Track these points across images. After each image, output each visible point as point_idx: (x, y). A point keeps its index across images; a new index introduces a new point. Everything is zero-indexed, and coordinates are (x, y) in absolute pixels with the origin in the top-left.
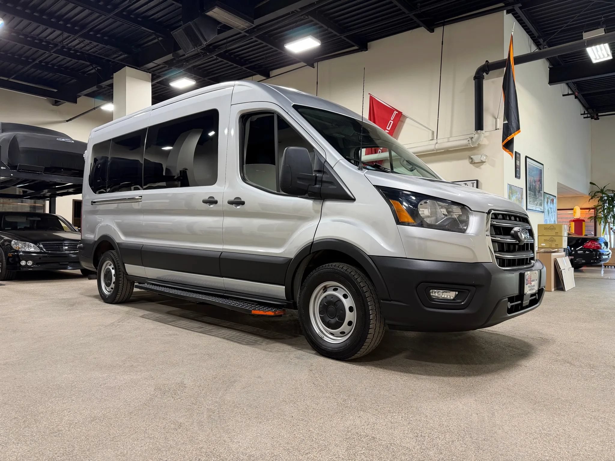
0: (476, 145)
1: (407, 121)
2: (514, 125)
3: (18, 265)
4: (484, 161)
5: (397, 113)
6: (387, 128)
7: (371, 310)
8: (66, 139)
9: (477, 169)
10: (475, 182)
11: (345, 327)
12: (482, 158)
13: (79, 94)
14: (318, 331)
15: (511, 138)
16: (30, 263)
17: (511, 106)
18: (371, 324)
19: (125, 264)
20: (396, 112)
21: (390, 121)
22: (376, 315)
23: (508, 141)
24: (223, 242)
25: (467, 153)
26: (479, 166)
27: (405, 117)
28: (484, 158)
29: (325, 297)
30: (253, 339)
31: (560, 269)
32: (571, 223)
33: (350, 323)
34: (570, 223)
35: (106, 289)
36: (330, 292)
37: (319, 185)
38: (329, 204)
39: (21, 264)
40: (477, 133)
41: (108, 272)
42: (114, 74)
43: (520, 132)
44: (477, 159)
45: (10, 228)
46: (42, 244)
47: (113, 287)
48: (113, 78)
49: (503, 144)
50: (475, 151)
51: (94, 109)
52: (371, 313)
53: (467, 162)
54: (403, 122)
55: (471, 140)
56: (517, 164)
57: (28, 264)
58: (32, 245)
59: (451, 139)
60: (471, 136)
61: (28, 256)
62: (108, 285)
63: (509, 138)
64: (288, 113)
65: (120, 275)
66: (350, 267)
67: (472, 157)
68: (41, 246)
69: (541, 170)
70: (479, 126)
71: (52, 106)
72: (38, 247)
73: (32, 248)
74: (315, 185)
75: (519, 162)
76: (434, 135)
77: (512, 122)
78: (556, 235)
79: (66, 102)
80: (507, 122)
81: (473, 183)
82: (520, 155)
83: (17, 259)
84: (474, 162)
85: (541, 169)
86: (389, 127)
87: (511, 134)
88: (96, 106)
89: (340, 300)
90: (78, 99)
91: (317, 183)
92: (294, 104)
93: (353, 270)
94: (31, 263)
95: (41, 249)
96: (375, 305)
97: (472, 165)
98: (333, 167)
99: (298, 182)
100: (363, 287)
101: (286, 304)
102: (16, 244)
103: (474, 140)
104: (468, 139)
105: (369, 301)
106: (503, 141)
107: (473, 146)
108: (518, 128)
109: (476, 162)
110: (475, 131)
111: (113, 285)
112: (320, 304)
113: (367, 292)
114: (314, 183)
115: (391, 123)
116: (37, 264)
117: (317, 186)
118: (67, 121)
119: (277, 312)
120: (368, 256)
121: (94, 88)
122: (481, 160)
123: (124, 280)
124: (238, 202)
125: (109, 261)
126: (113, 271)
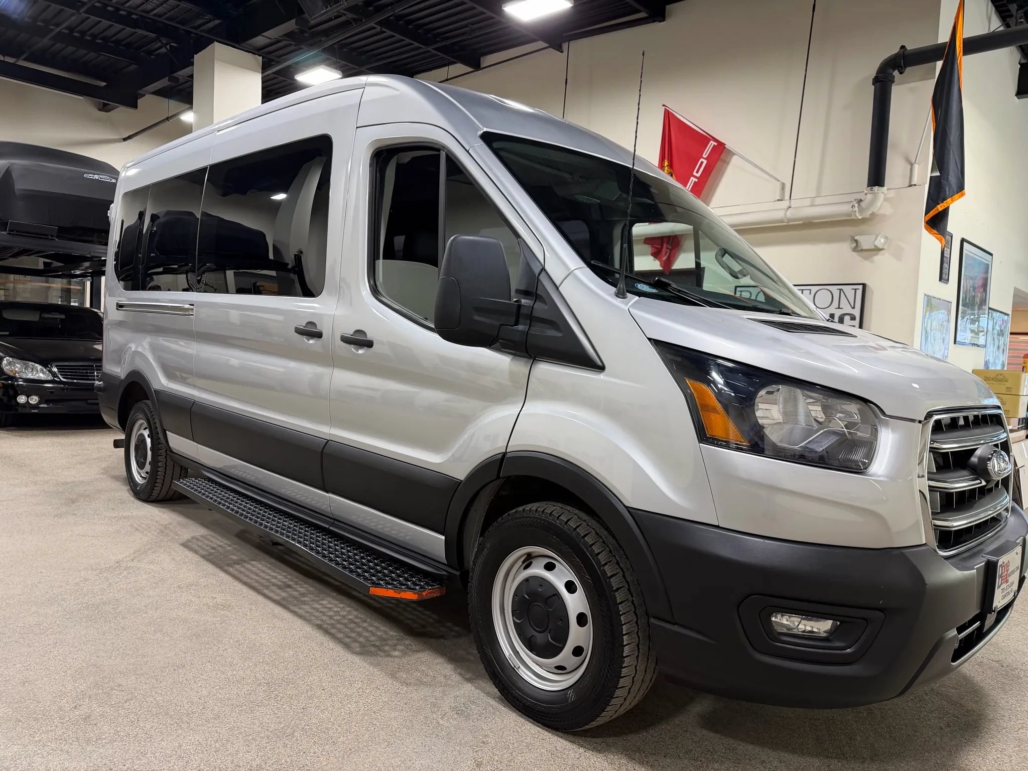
0: (867, 214)
1: (735, 160)
2: (953, 179)
3: (13, 402)
4: (881, 247)
5: (716, 144)
6: (695, 173)
7: (626, 634)
8: (101, 176)
9: (867, 263)
10: (861, 287)
11: (565, 656)
12: (877, 241)
13: (140, 92)
14: (508, 651)
15: (944, 208)
16: (34, 400)
17: (950, 141)
18: (625, 667)
19: (167, 432)
20: (712, 143)
21: (702, 160)
22: (638, 645)
23: (937, 212)
24: (332, 422)
25: (849, 230)
26: (871, 256)
27: (731, 153)
28: (880, 241)
29: (527, 580)
30: (379, 633)
31: (1017, 466)
33: (578, 651)
34: (1024, 359)
35: (139, 473)
36: (536, 569)
37: (525, 325)
38: (546, 370)
39: (18, 401)
40: (871, 192)
41: (141, 441)
42: (197, 57)
43: (963, 195)
44: (866, 242)
45: (7, 333)
46: (56, 366)
47: (149, 471)
48: (192, 64)
49: (927, 219)
50: (863, 228)
51: (168, 119)
52: (625, 643)
53: (845, 248)
54: (727, 163)
55: (859, 205)
56: (945, 255)
57: (30, 402)
58: (39, 367)
59: (818, 201)
60: (859, 196)
61: (34, 386)
62: (141, 466)
63: (940, 207)
64: (468, 151)
65: (160, 451)
66: (585, 521)
67: (857, 238)
68: (55, 370)
69: (988, 265)
70: (877, 177)
71: (98, 111)
72: (50, 371)
73: (38, 373)
74: (517, 324)
75: (949, 250)
76: (786, 191)
77: (948, 175)
78: (1007, 391)
79: (118, 107)
80: (938, 174)
81: (856, 290)
82: (952, 237)
83: (11, 392)
84: (860, 249)
85: (988, 262)
86: (697, 172)
87: (944, 199)
88: (171, 115)
89: (557, 595)
90: (138, 100)
91: (521, 320)
92: (485, 130)
93: (591, 530)
94: (36, 400)
95: (54, 375)
96: (637, 622)
97: (855, 254)
98: (558, 284)
99: (476, 318)
100: (612, 576)
101: (445, 573)
102: (10, 363)
103: (863, 204)
104: (852, 202)
105: (622, 614)
106: (926, 214)
107: (860, 217)
108: (961, 188)
109: (864, 248)
110: (868, 186)
111: (148, 467)
112: (515, 595)
113: (619, 591)
114: (513, 320)
115: (702, 163)
116: (47, 402)
117: (520, 327)
118: (125, 140)
119: (424, 594)
120: (627, 507)
121: (164, 83)
122: (876, 246)
123: (166, 460)
124: (360, 341)
125: (143, 421)
126: (149, 441)
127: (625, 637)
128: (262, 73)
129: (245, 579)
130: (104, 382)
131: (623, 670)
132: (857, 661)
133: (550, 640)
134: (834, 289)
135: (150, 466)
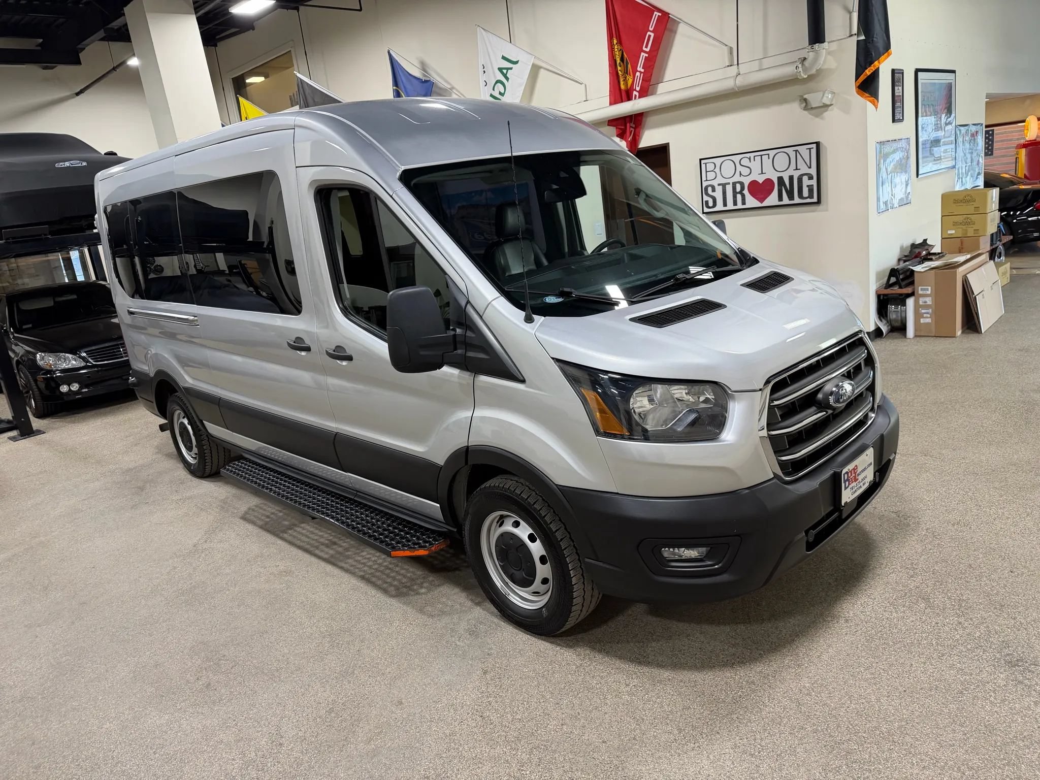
0: (813, 71)
1: (682, 29)
2: (879, 41)
3: (58, 393)
4: (828, 103)
5: (660, 14)
6: (644, 49)
7: (572, 570)
8: (71, 162)
9: (817, 120)
10: (814, 146)
11: (537, 585)
12: (825, 98)
13: (80, 46)
14: (500, 584)
15: (872, 71)
16: (75, 387)
17: (872, 3)
18: (575, 591)
19: (204, 421)
20: (656, 14)
21: (649, 33)
22: (582, 575)
23: (866, 77)
24: (334, 418)
25: (796, 90)
26: (822, 113)
27: (676, 23)
28: (828, 97)
29: (502, 535)
30: (409, 575)
31: (974, 294)
32: (1018, 150)
33: (544, 581)
35: (190, 455)
36: (508, 527)
37: (461, 349)
38: (484, 379)
39: (62, 390)
40: (812, 50)
41: (183, 428)
42: (126, 10)
43: (889, 55)
44: (815, 99)
45: (30, 326)
46: (85, 352)
47: (197, 452)
48: (124, 14)
49: (858, 84)
50: (811, 85)
51: (114, 69)
52: (572, 576)
53: (795, 108)
54: (674, 32)
55: (803, 64)
56: (896, 94)
57: (72, 389)
58: (70, 356)
59: (767, 63)
60: (803, 54)
61: (70, 375)
62: (189, 449)
63: (868, 72)
64: (391, 197)
65: (202, 437)
66: (534, 490)
67: (805, 96)
68: (84, 354)
69: (951, 84)
70: (817, 34)
71: (42, 70)
72: (81, 357)
73: (70, 361)
74: (455, 349)
75: (900, 88)
76: (734, 57)
77: (873, 37)
78: (975, 211)
80: (863, 37)
81: (810, 149)
82: (903, 73)
83: (53, 384)
84: (809, 107)
85: (950, 81)
86: (646, 47)
87: (872, 63)
88: (117, 64)
89: (523, 545)
90: (80, 54)
91: (458, 346)
92: (403, 168)
93: (539, 497)
94: (77, 387)
95: (83, 358)
96: (579, 559)
97: (806, 112)
98: (481, 314)
99: (422, 353)
100: (556, 531)
101: (446, 530)
102: (42, 358)
103: (806, 63)
104: (796, 62)
105: (567, 557)
106: (857, 78)
107: (806, 77)
108: (887, 47)
109: (814, 106)
110: (809, 45)
111: (195, 450)
112: (497, 545)
113: (563, 541)
114: (452, 347)
115: (650, 36)
116: (87, 387)
117: (459, 351)
118: (78, 94)
119: (433, 548)
120: (556, 485)
121: (101, 33)
122: (824, 103)
123: (210, 443)
124: (340, 354)
125: (179, 411)
126: (189, 427)
127: (571, 572)
128: (196, 13)
129: (298, 543)
130: (136, 378)
131: (574, 593)
132: (725, 571)
133: (524, 575)
134: (790, 151)
135: (196, 449)
